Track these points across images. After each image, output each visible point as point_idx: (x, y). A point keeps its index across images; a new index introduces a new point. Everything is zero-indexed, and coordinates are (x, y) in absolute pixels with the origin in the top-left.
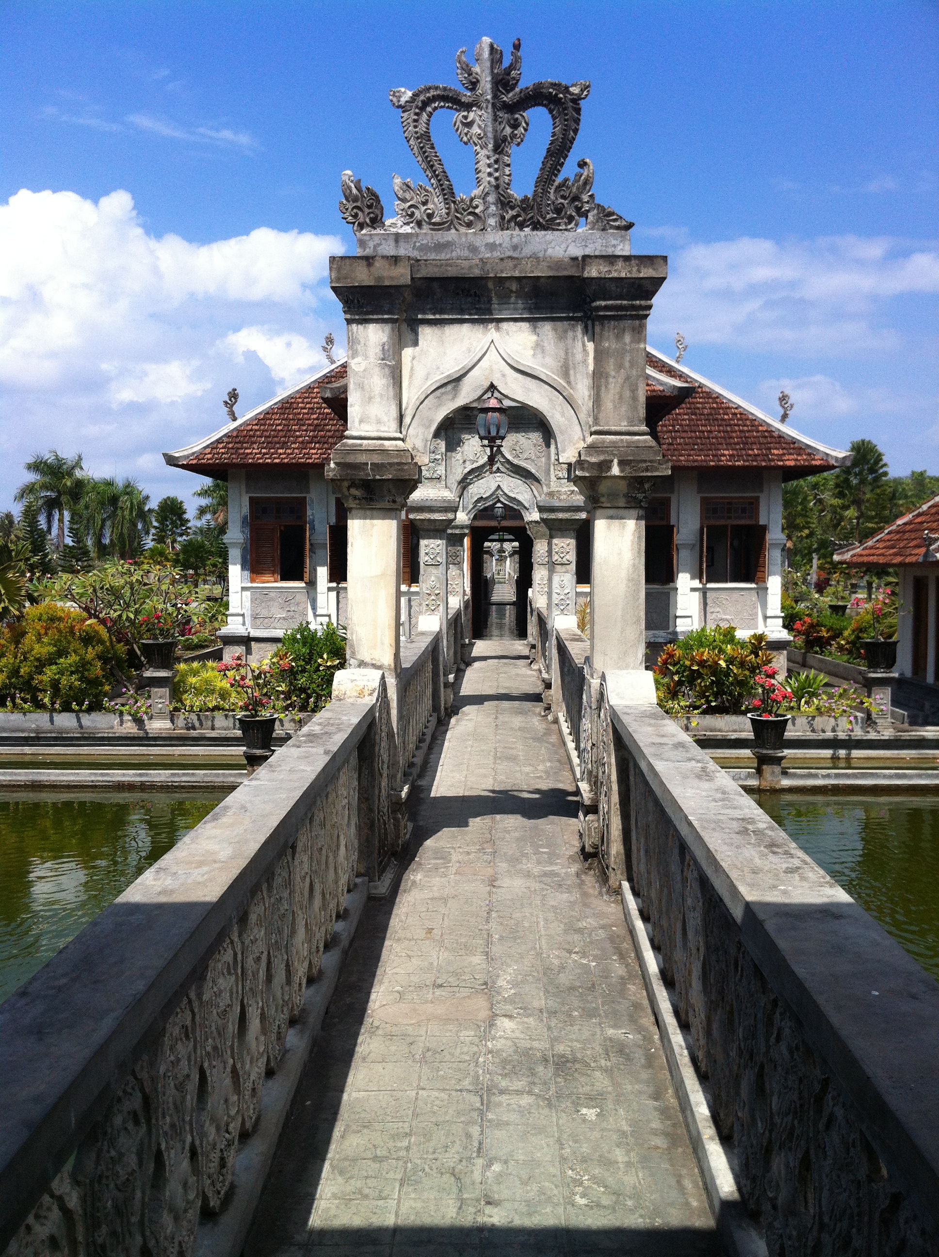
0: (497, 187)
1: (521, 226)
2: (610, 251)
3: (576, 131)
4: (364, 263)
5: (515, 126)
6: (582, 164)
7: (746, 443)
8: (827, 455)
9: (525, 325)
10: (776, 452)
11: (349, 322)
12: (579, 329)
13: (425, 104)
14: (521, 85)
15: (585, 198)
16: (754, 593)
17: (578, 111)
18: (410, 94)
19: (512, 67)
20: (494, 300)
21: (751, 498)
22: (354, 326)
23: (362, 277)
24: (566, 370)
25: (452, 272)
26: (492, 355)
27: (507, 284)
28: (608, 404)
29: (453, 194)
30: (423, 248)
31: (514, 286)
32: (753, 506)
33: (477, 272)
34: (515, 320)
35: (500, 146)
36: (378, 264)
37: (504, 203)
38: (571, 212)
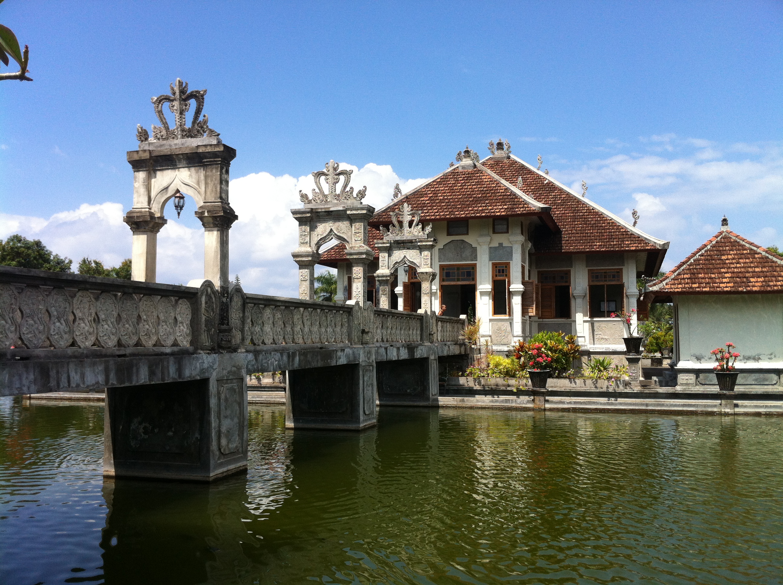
0: (181, 125)
1: (188, 137)
2: (210, 143)
3: (203, 106)
4: (136, 153)
5: (186, 105)
6: (204, 116)
7: (611, 238)
8: (655, 243)
9: (186, 169)
10: (627, 243)
11: (134, 172)
12: (202, 169)
13: (160, 101)
14: (188, 93)
15: (205, 127)
16: (621, 323)
17: (203, 99)
18: (156, 98)
19: (185, 87)
20: (177, 162)
21: (618, 269)
22: (136, 173)
23: (136, 157)
24: (198, 183)
25: (162, 154)
26: (176, 180)
27: (179, 156)
28: (208, 193)
29: (168, 129)
30: (157, 147)
31: (181, 157)
32: (619, 274)
33: (169, 153)
34: (184, 167)
35: (182, 113)
36: (140, 153)
37: (183, 130)
38: (202, 132)
